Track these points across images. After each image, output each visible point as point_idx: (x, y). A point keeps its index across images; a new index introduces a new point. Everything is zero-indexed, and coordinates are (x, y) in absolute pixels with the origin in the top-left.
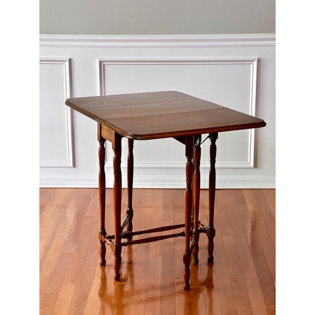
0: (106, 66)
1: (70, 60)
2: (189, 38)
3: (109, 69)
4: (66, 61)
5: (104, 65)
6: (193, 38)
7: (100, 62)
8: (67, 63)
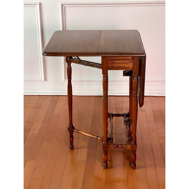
1: (40, 4)
3: (68, 10)
5: (65, 7)
7: (62, 5)
8: (38, 6)
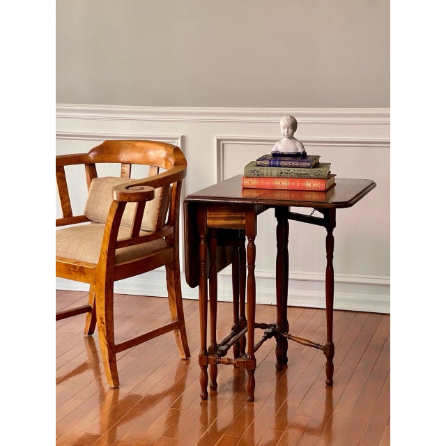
0: (225, 145)
1: (183, 139)
2: (328, 112)
3: (229, 149)
4: (177, 139)
5: (223, 144)
6: (333, 112)
7: (219, 141)
